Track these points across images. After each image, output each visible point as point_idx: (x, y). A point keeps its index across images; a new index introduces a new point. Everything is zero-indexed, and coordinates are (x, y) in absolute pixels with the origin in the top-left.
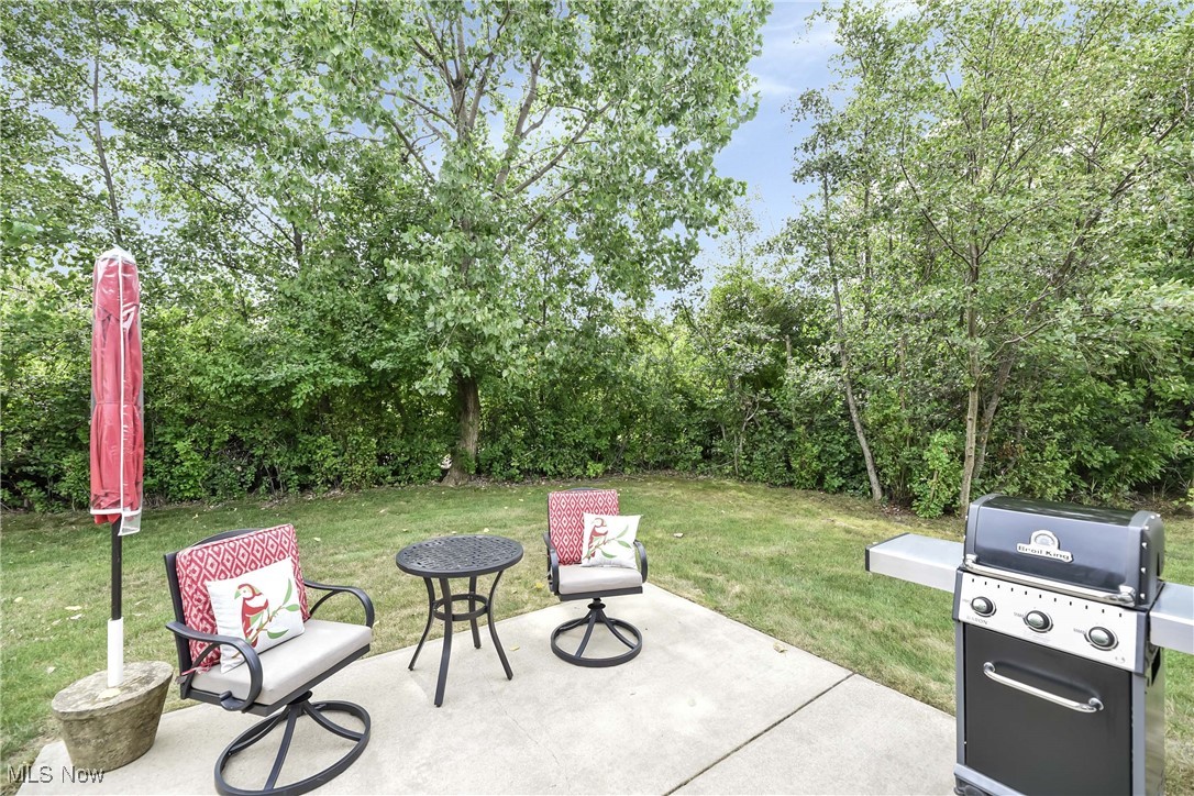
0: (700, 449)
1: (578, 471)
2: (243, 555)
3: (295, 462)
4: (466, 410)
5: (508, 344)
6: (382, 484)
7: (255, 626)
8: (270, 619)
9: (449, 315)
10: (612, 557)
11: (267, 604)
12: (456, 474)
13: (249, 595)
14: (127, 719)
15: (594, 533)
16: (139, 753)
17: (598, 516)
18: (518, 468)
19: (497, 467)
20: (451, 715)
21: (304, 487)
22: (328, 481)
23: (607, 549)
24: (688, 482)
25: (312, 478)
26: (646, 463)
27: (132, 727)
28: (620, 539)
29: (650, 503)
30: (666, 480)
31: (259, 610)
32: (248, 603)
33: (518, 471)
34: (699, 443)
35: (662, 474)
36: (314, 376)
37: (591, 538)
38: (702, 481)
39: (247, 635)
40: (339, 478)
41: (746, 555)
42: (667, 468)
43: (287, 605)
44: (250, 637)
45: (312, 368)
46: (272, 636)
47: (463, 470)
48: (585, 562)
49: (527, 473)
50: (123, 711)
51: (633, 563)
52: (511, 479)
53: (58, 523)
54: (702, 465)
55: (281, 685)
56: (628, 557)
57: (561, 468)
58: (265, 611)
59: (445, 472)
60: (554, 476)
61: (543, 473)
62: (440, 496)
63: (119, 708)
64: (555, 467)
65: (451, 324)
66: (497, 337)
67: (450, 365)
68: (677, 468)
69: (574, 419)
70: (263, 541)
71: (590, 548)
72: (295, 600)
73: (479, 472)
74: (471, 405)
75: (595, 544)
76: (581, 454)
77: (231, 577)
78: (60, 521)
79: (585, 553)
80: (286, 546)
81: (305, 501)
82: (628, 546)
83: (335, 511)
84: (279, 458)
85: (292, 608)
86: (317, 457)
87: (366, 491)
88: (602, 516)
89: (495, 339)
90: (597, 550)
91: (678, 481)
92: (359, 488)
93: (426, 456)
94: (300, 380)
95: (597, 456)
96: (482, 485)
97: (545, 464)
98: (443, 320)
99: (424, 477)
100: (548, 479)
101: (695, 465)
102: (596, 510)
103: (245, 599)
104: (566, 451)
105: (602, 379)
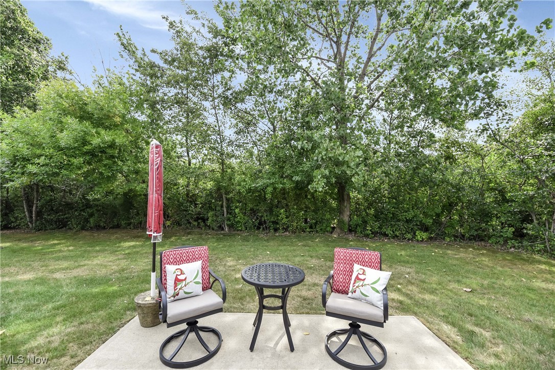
0: (512, 229)
1: (409, 236)
2: (185, 257)
3: (272, 220)
4: (343, 200)
5: (352, 164)
6: (305, 232)
7: (179, 287)
8: (185, 286)
9: (324, 153)
10: (366, 296)
11: (186, 279)
12: (338, 230)
13: (179, 273)
14: (150, 310)
15: (357, 278)
16: (155, 324)
17: (362, 267)
18: (371, 230)
19: (359, 229)
20: (253, 359)
21: (276, 230)
22: (284, 228)
23: (363, 290)
24: (497, 252)
25: (278, 226)
26: (463, 236)
27: (152, 314)
28: (372, 286)
29: (455, 262)
30: (478, 249)
31: (182, 280)
32: (178, 277)
33: (370, 232)
34: (510, 226)
35: (476, 244)
36: (273, 184)
37: (355, 281)
38: (512, 253)
39: (175, 290)
40: (288, 227)
41: (528, 321)
42: (482, 240)
43: (195, 281)
44: (176, 291)
45: (272, 181)
46: (186, 293)
47: (341, 229)
48: (350, 294)
49: (375, 234)
50: (149, 307)
51: (381, 304)
52: (367, 236)
53: (207, 234)
54: (513, 241)
55: (174, 316)
56: (378, 299)
57: (397, 233)
58: (184, 282)
59: (334, 228)
60: (393, 238)
61: (386, 235)
62: (328, 241)
63: (147, 306)
64: (393, 232)
65: (324, 157)
66: (347, 161)
67: (324, 177)
68: (490, 241)
69: (405, 206)
70: (193, 252)
71: (353, 286)
72: (199, 279)
73: (350, 231)
74: (346, 197)
75: (356, 285)
76: (411, 226)
77: (179, 265)
78: (207, 233)
79: (350, 289)
80: (203, 255)
81: (275, 236)
82: (378, 292)
83: (282, 241)
84: (266, 217)
85: (197, 283)
86: (279, 218)
87: (298, 234)
88: (364, 268)
89: (346, 163)
90: (357, 289)
91: (489, 250)
92: (295, 233)
93: (324, 221)
94: (268, 186)
95: (426, 229)
96: (351, 237)
97: (387, 230)
98: (321, 155)
99: (324, 231)
100: (389, 239)
101: (506, 241)
102: (363, 263)
103: (177, 275)
104: (400, 223)
105: (426, 182)
